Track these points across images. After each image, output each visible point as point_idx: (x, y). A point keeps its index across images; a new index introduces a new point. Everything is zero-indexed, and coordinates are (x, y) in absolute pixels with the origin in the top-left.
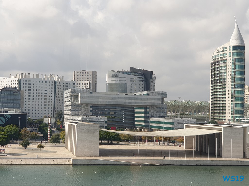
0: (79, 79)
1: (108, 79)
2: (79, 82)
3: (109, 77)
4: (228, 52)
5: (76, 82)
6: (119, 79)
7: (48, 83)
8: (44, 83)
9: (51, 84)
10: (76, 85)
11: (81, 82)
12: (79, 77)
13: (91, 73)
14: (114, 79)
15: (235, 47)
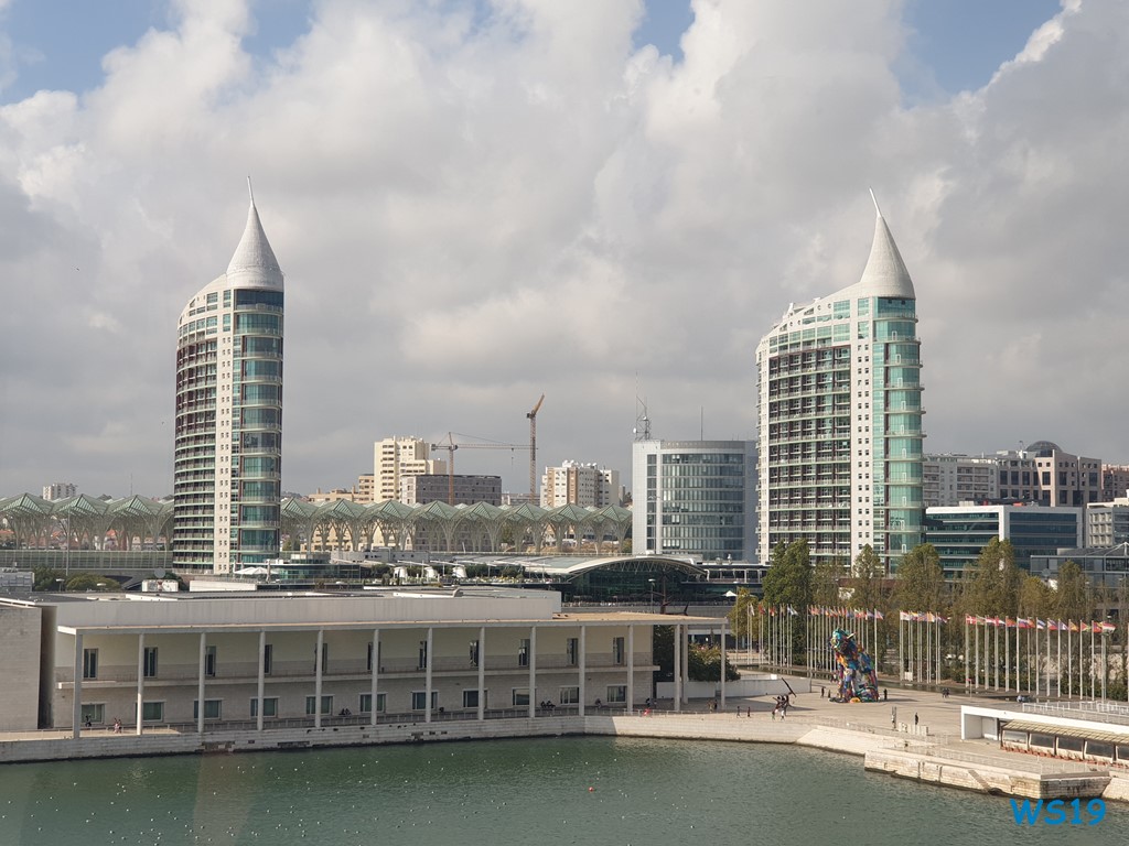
4: (220, 312)
15: (243, 296)
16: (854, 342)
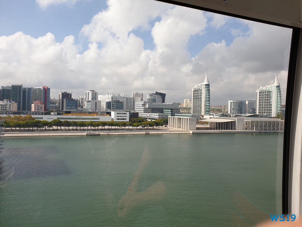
0: (136, 97)
1: (148, 97)
2: (136, 98)
3: (149, 96)
5: (134, 98)
6: (153, 97)
7: (124, 98)
8: (122, 98)
9: (125, 98)
10: (134, 99)
11: (137, 98)
12: (136, 96)
13: (141, 94)
14: (151, 97)
15: (206, 85)
16: (273, 91)
